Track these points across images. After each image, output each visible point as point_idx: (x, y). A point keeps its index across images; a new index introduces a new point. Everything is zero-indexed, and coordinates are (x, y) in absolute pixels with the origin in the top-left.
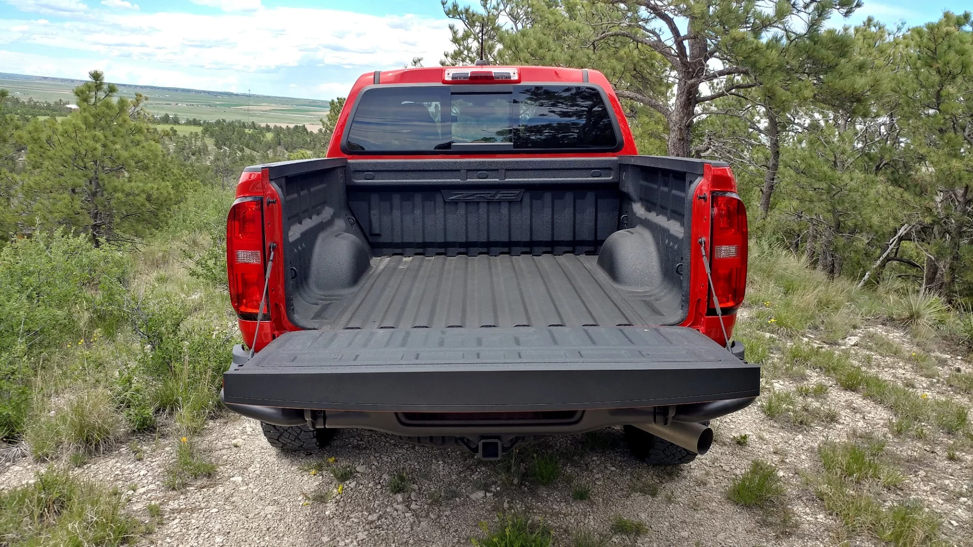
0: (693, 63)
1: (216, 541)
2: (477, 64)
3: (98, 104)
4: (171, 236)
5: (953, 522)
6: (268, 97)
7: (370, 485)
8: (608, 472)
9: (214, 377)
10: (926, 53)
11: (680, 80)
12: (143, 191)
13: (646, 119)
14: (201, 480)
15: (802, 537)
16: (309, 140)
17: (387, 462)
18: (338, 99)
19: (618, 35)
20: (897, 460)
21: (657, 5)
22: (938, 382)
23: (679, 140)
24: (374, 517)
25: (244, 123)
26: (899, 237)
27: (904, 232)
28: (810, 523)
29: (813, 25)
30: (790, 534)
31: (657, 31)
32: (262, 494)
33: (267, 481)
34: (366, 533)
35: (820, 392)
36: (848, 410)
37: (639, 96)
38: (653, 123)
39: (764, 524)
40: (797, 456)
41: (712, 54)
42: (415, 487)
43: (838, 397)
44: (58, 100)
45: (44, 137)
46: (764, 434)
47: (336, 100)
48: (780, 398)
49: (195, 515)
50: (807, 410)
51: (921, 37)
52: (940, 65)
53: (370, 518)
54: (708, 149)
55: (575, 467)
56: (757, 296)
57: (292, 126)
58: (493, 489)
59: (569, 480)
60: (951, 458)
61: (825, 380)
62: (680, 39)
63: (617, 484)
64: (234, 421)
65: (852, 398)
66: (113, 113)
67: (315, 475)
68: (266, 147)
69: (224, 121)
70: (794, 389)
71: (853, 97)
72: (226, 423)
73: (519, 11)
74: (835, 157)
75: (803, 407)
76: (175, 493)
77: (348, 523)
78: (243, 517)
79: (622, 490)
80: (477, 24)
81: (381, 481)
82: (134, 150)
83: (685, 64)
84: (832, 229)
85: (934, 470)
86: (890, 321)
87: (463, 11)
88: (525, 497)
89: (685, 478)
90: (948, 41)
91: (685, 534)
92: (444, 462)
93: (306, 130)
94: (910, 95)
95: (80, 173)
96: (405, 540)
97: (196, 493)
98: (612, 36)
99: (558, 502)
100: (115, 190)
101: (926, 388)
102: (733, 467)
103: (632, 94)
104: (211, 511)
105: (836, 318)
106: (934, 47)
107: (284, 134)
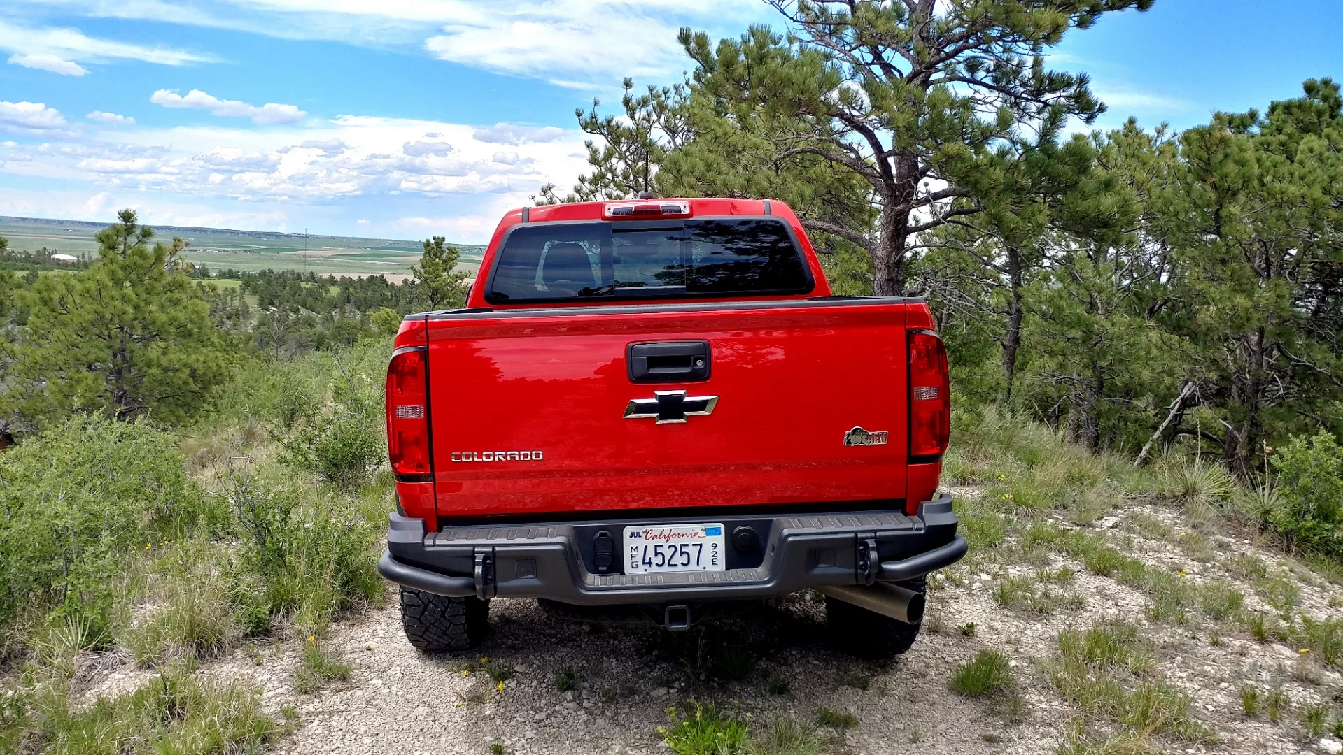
0: (900, 185)
1: (365, 742)
2: (641, 198)
3: (128, 253)
4: (212, 428)
5: (1208, 706)
6: (332, 238)
7: (534, 684)
8: (810, 666)
9: (337, 571)
10: (1198, 165)
11: (885, 206)
12: (186, 365)
13: (846, 256)
14: (335, 683)
15: (1033, 723)
16: (389, 295)
17: (550, 661)
18: (434, 239)
19: (806, 152)
20: (1151, 646)
21: (853, 116)
22: (1213, 567)
23: (888, 280)
24: (542, 716)
25: (299, 275)
26: (1182, 399)
27: (1189, 393)
28: (1044, 710)
29: (1046, 136)
30: (1021, 722)
31: (855, 146)
32: (408, 696)
33: (412, 683)
34: (534, 731)
35: (1065, 577)
36: (1099, 597)
37: (835, 228)
38: (855, 259)
39: (992, 713)
40: (1034, 645)
41: (923, 173)
42: (586, 684)
43: (1087, 583)
44: (41, 249)
45: (56, 296)
46: (996, 623)
47: (432, 241)
48: (1016, 586)
49: (335, 718)
50: (1047, 597)
51: (1190, 145)
52: (1215, 178)
53: (537, 717)
54: (923, 291)
55: (772, 662)
56: (991, 472)
57: (365, 277)
58: (676, 685)
59: (765, 674)
60: (1215, 644)
61: (1070, 564)
62: (883, 156)
63: (820, 678)
64: (361, 624)
65: (1103, 583)
66: (147, 264)
67: (466, 676)
68: (329, 305)
69: (271, 272)
70: (1033, 575)
71: (1099, 221)
72: (352, 626)
73: (677, 122)
74: (1091, 297)
75: (1044, 593)
76: (307, 696)
77: (513, 723)
78: (391, 719)
79: (827, 684)
80: (623, 140)
81: (546, 680)
82: (172, 311)
83: (891, 187)
84: (1093, 390)
85: (1194, 657)
86: (1161, 500)
87: (605, 124)
88: (715, 693)
89: (901, 670)
90: (1224, 149)
91: (901, 726)
92: (617, 660)
93: (385, 281)
94: (1182, 217)
95: (101, 343)
96: (580, 737)
97: (332, 696)
98: (799, 153)
99: (753, 697)
100: (149, 364)
101: (1198, 574)
102: (957, 658)
103: (826, 226)
104: (353, 714)
105: (1091, 496)
106: (1207, 156)
107: (355, 288)
